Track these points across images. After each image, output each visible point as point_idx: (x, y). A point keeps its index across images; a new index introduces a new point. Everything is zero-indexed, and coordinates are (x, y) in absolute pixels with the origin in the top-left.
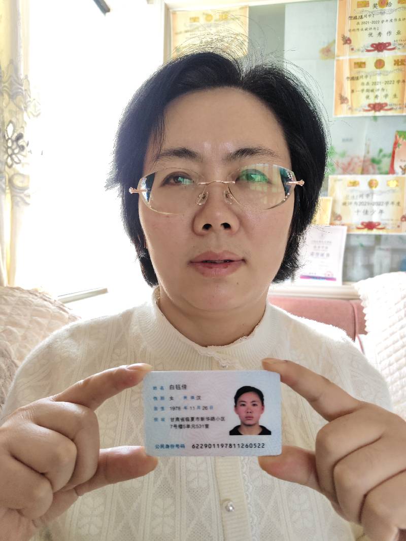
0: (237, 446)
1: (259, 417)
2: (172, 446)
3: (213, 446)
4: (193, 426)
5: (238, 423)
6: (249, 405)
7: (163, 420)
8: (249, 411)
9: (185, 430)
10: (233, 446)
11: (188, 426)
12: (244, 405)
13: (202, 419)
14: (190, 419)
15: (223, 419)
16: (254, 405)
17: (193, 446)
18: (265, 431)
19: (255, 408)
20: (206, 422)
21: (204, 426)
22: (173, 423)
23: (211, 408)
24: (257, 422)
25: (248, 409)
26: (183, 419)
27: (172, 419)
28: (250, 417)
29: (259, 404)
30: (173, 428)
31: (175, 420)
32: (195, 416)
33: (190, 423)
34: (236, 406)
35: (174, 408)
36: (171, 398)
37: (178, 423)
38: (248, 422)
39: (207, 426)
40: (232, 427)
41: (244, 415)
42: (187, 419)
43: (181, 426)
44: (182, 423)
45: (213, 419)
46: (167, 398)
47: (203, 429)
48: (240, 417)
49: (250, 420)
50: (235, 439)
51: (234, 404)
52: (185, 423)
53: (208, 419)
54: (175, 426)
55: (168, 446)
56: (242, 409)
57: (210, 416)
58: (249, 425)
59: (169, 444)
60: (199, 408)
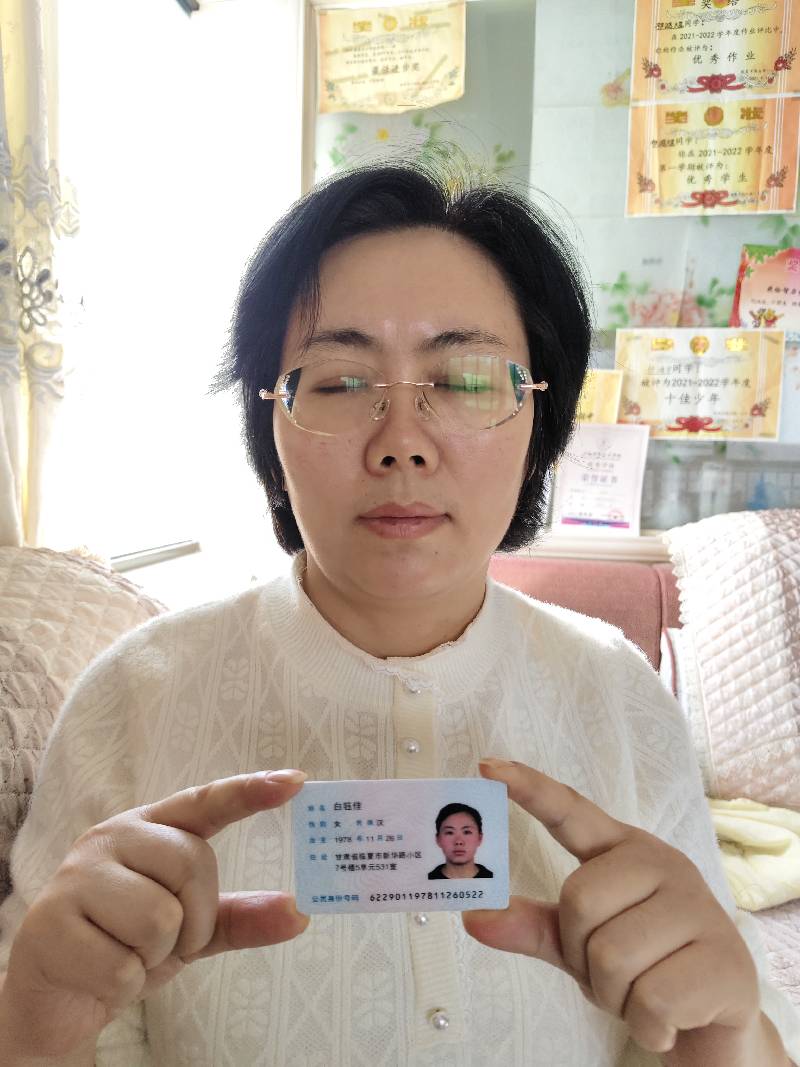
0: (440, 896)
1: (474, 852)
2: (339, 898)
3: (402, 897)
4: (372, 867)
5: (441, 859)
6: (459, 832)
7: (324, 857)
8: (459, 842)
9: (358, 874)
10: (434, 896)
11: (364, 867)
12: (450, 833)
13: (386, 856)
14: (367, 856)
15: (418, 855)
16: (467, 833)
17: (372, 898)
18: (484, 873)
19: (468, 836)
20: (390, 861)
21: (389, 867)
22: (340, 863)
23: (400, 838)
24: (472, 859)
25: (458, 838)
26: (355, 857)
27: (339, 857)
28: (459, 851)
29: (475, 831)
30: (340, 870)
31: (342, 858)
32: (374, 851)
33: (367, 862)
34: (438, 835)
35: (341, 840)
36: (337, 824)
37: (347, 863)
38: (457, 859)
39: (393, 866)
40: (431, 868)
41: (451, 847)
42: (362, 857)
43: (352, 868)
44: (355, 862)
45: (402, 855)
46: (330, 824)
47: (388, 872)
48: (444, 851)
49: (460, 855)
50: (438, 885)
51: (436, 832)
52: (359, 862)
53: (395, 855)
54: (343, 867)
55: (331, 898)
56: (448, 839)
57: (398, 850)
58: (460, 864)
59: (334, 895)
60: (380, 838)
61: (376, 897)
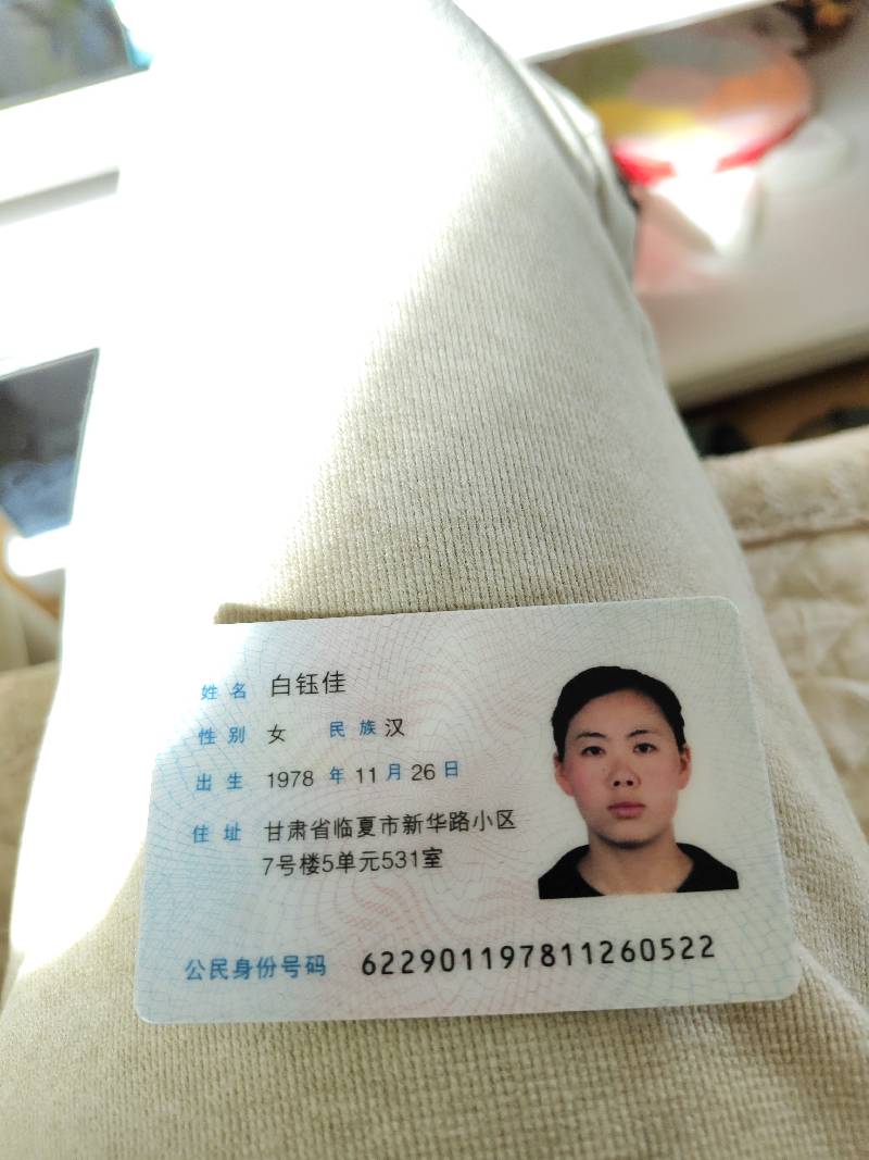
0: (579, 955)
1: (670, 807)
2: (267, 967)
3: (461, 960)
4: (369, 860)
5: (577, 836)
6: (619, 748)
7: (232, 834)
8: (623, 777)
9: (331, 882)
10: (561, 957)
11: (346, 861)
12: (596, 751)
13: (411, 824)
14: (356, 827)
15: (505, 819)
16: (643, 748)
17: (368, 966)
18: (708, 874)
19: (649, 760)
21: (421, 859)
22: (276, 850)
23: (451, 769)
24: (665, 831)
26: (320, 830)
27: (274, 831)
28: (626, 805)
29: (666, 743)
31: (285, 832)
32: (379, 812)
33: (357, 845)
34: (560, 758)
35: (282, 780)
36: (276, 734)
37: (298, 849)
42: (343, 828)
43: (311, 864)
44: (318, 847)
45: (459, 821)
46: (258, 734)
47: (416, 874)
48: (583, 806)
49: (628, 818)
50: (570, 918)
51: (552, 748)
53: (437, 823)
54: (286, 863)
56: (592, 769)
57: (446, 808)
58: (630, 846)
59: (252, 956)
60: (395, 770)
61: (379, 961)
